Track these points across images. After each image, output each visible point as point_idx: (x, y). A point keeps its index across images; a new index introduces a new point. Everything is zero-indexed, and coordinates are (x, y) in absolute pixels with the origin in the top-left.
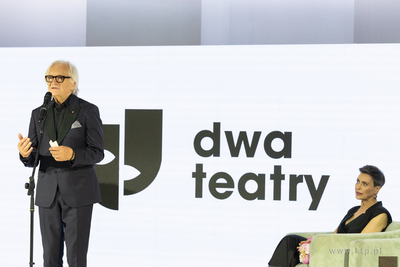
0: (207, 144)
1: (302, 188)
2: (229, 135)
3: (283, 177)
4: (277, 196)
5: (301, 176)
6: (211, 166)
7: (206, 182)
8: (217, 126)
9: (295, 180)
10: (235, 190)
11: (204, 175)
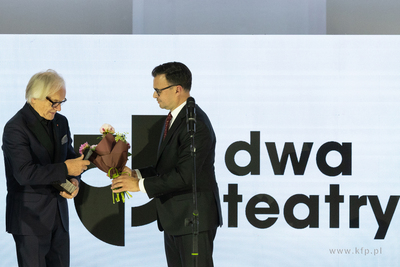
0: (243, 158)
1: (366, 212)
2: (271, 147)
3: (341, 199)
4: (334, 222)
5: (364, 198)
6: (248, 187)
7: (242, 207)
8: (255, 136)
9: (357, 202)
10: (281, 216)
11: (240, 198)
